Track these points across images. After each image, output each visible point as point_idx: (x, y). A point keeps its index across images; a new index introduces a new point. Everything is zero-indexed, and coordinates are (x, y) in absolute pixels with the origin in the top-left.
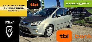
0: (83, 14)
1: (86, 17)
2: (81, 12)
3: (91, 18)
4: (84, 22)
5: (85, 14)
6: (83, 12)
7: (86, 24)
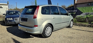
0: (74, 12)
1: (77, 16)
2: (73, 11)
3: (82, 16)
4: (76, 21)
5: (76, 12)
6: (74, 11)
7: (78, 23)
